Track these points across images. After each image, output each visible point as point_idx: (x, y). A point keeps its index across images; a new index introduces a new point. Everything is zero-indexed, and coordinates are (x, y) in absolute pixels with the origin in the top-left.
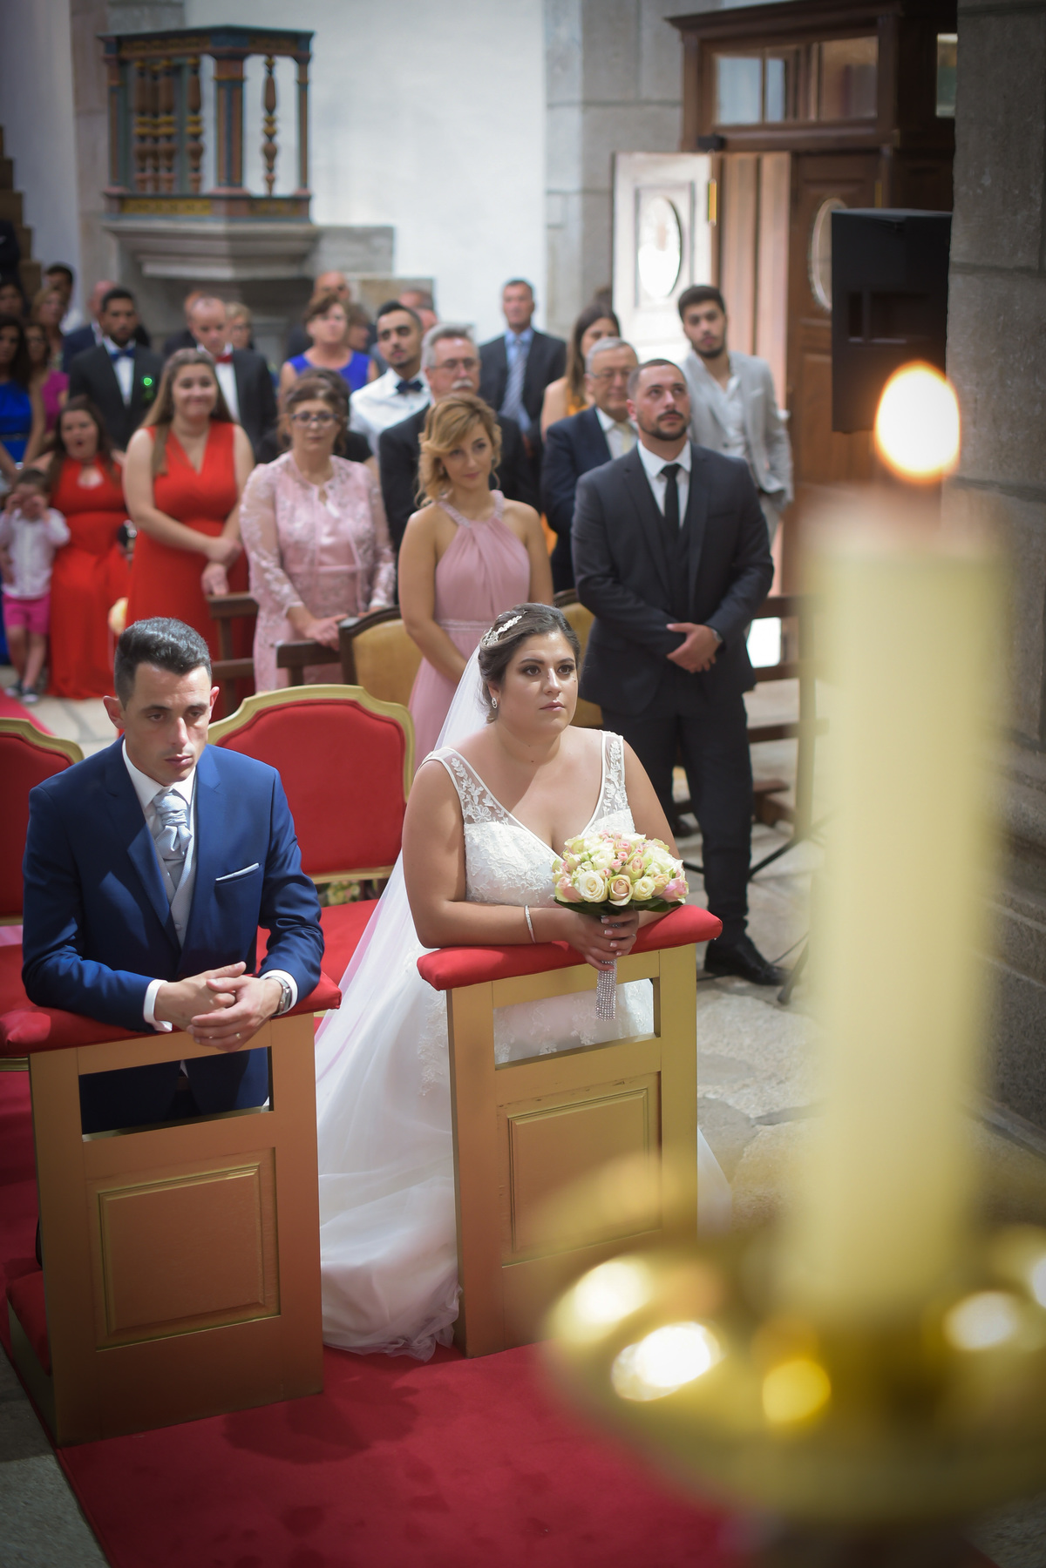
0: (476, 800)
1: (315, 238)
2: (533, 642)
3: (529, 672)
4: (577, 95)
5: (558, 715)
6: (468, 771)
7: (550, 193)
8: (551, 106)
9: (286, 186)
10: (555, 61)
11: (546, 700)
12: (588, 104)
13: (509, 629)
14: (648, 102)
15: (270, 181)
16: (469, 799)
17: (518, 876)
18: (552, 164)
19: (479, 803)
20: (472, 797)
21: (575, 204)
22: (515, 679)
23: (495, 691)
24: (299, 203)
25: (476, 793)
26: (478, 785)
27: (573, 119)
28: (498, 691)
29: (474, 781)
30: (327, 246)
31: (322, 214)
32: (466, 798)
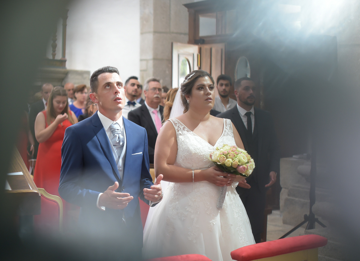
0: (182, 129)
1: (67, 73)
2: (200, 79)
3: (200, 89)
4: (152, 30)
5: (210, 102)
6: (178, 122)
7: (141, 60)
8: (142, 33)
9: (59, 57)
10: (144, 20)
11: (206, 97)
12: (155, 32)
13: (191, 77)
14: (173, 33)
15: (54, 55)
16: (179, 129)
17: (197, 149)
18: (142, 51)
19: (183, 130)
20: (181, 129)
21: (151, 63)
22: (195, 92)
23: (188, 98)
24: (63, 62)
25: (182, 127)
26: (182, 125)
27: (150, 37)
28: (189, 98)
29: (181, 124)
30: (70, 76)
31: (69, 66)
32: (178, 129)
